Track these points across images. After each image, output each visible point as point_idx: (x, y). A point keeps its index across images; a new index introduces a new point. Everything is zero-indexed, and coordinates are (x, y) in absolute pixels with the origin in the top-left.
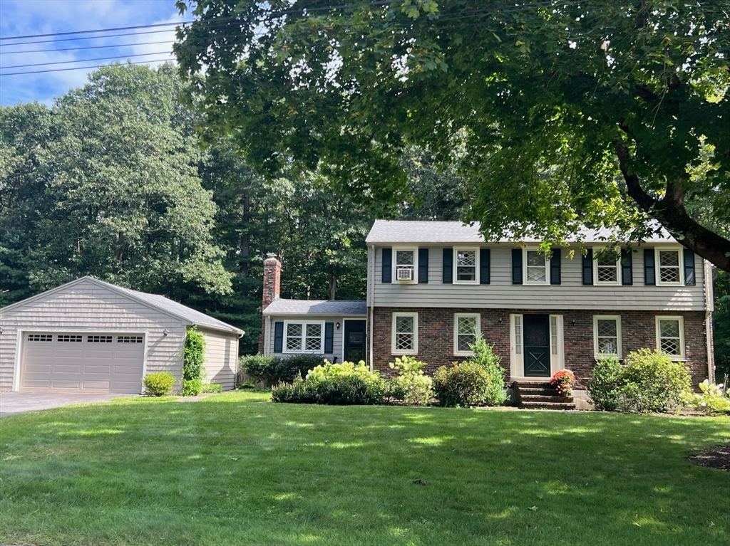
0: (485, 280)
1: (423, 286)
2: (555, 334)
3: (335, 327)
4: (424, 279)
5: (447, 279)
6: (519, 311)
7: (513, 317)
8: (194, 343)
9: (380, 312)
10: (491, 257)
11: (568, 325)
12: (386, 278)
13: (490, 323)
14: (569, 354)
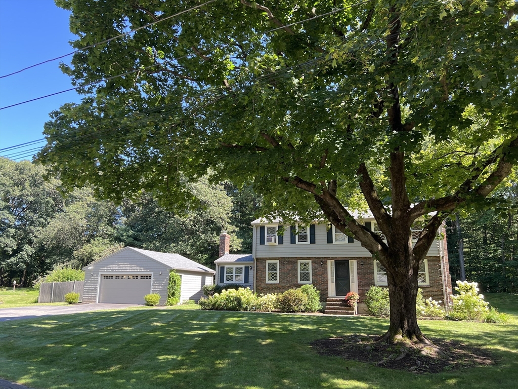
0: (313, 241)
1: (280, 246)
2: (353, 271)
3: (250, 269)
4: (281, 241)
5: (293, 241)
6: (332, 258)
7: (329, 262)
8: (173, 279)
9: (260, 261)
10: (316, 229)
11: (360, 266)
12: (262, 242)
13: (316, 266)
14: (361, 282)
